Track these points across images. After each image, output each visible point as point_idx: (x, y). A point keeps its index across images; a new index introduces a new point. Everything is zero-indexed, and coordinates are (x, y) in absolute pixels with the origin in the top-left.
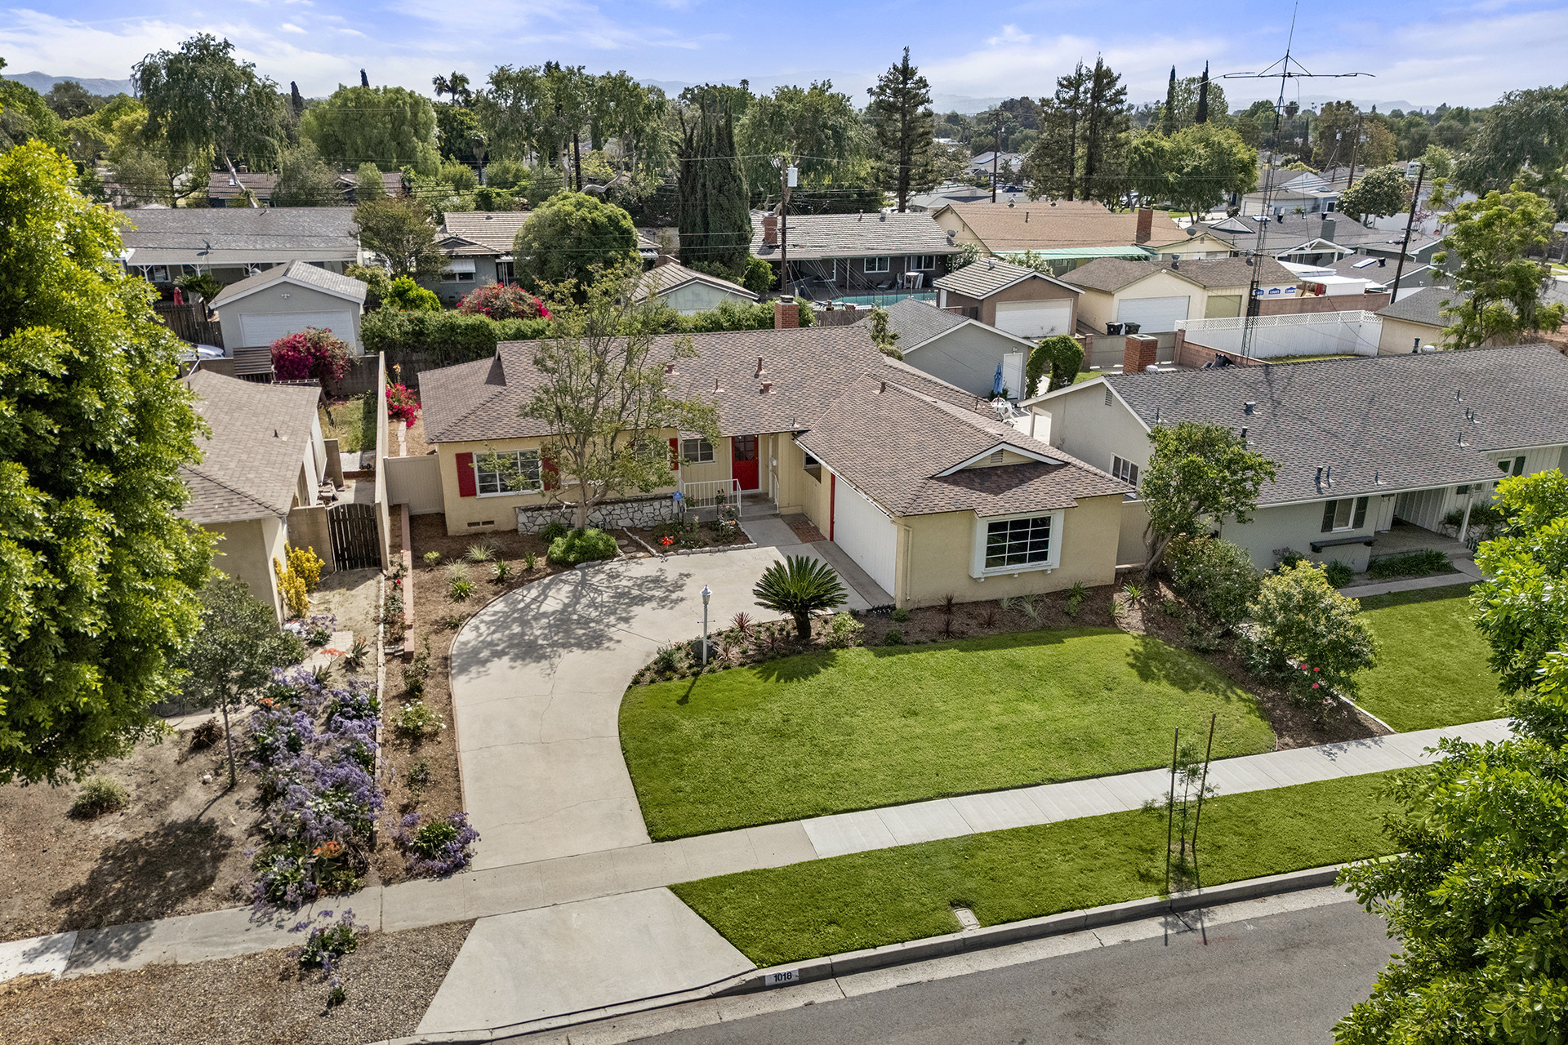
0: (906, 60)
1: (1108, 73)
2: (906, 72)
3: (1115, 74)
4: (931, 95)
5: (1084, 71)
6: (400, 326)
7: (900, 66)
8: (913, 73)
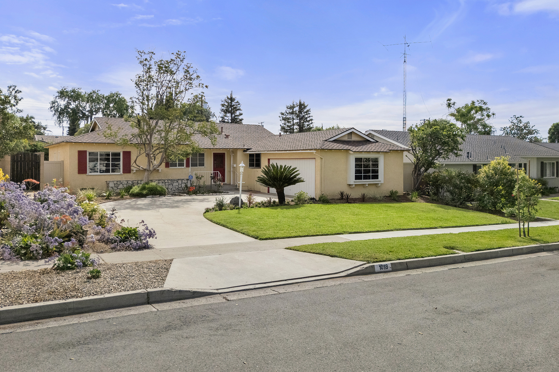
0: (231, 95)
1: (303, 105)
2: (232, 99)
3: (306, 105)
4: (241, 108)
5: (295, 104)
6: (24, 147)
7: (230, 97)
8: (234, 100)
